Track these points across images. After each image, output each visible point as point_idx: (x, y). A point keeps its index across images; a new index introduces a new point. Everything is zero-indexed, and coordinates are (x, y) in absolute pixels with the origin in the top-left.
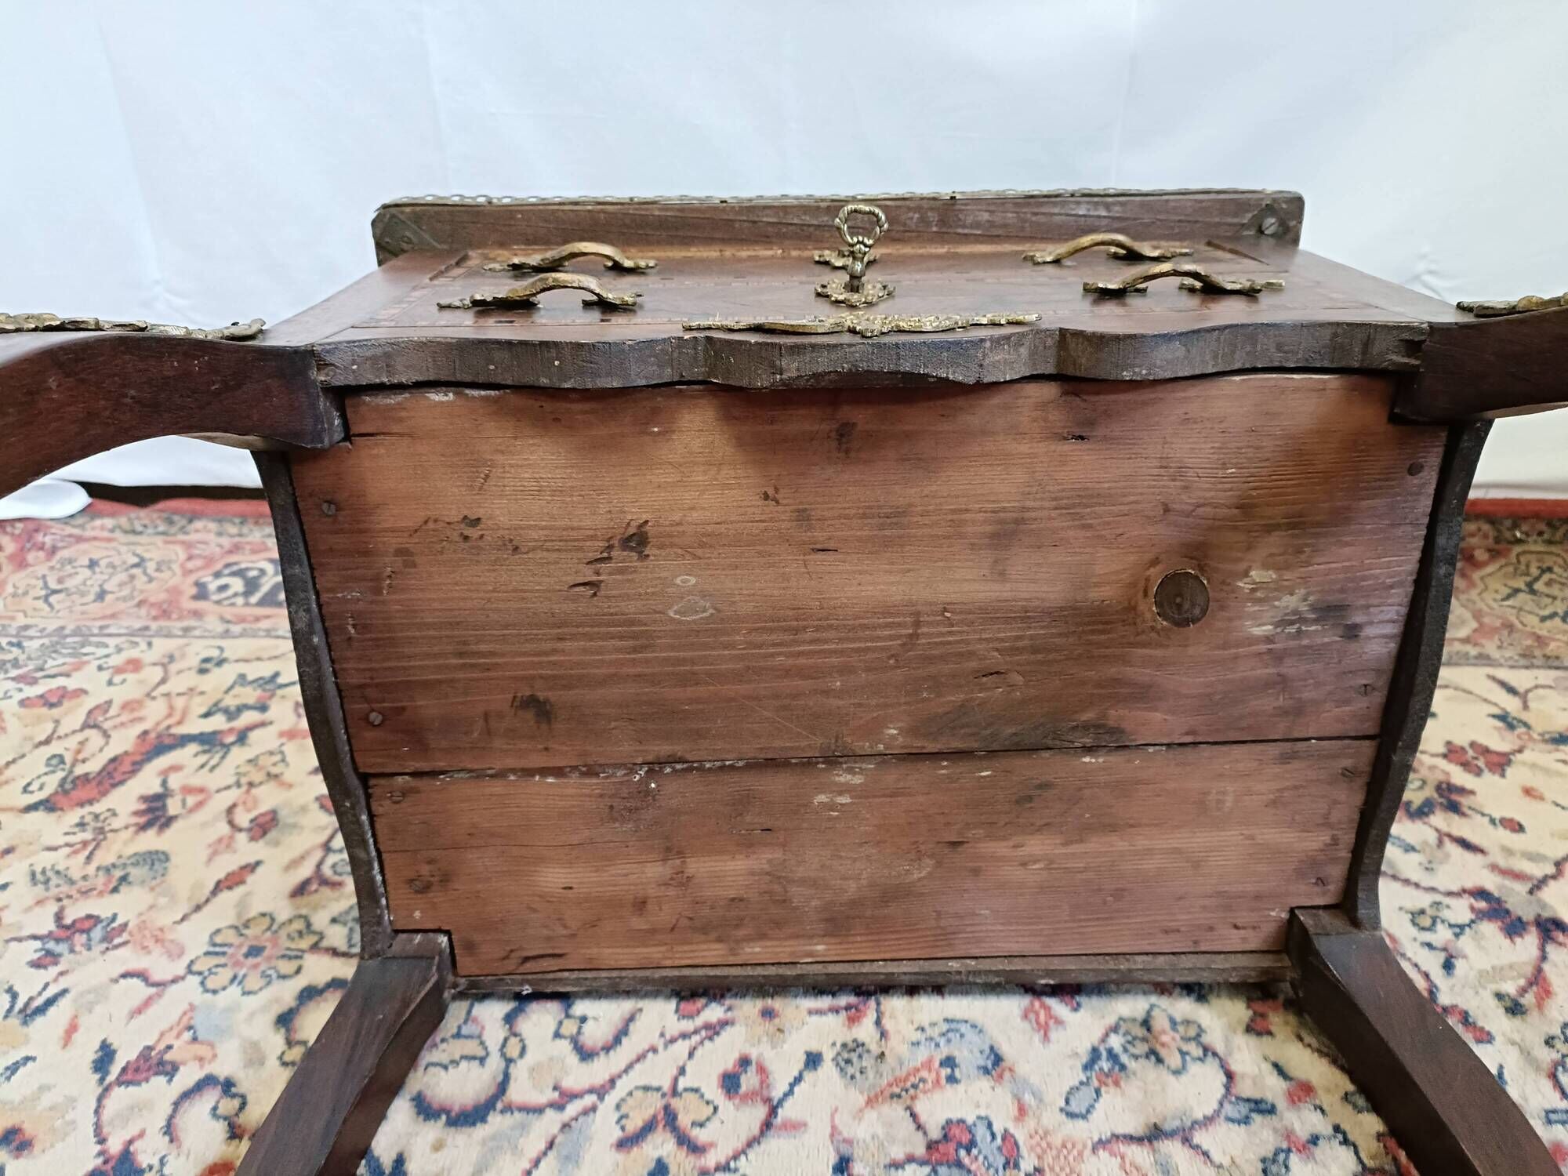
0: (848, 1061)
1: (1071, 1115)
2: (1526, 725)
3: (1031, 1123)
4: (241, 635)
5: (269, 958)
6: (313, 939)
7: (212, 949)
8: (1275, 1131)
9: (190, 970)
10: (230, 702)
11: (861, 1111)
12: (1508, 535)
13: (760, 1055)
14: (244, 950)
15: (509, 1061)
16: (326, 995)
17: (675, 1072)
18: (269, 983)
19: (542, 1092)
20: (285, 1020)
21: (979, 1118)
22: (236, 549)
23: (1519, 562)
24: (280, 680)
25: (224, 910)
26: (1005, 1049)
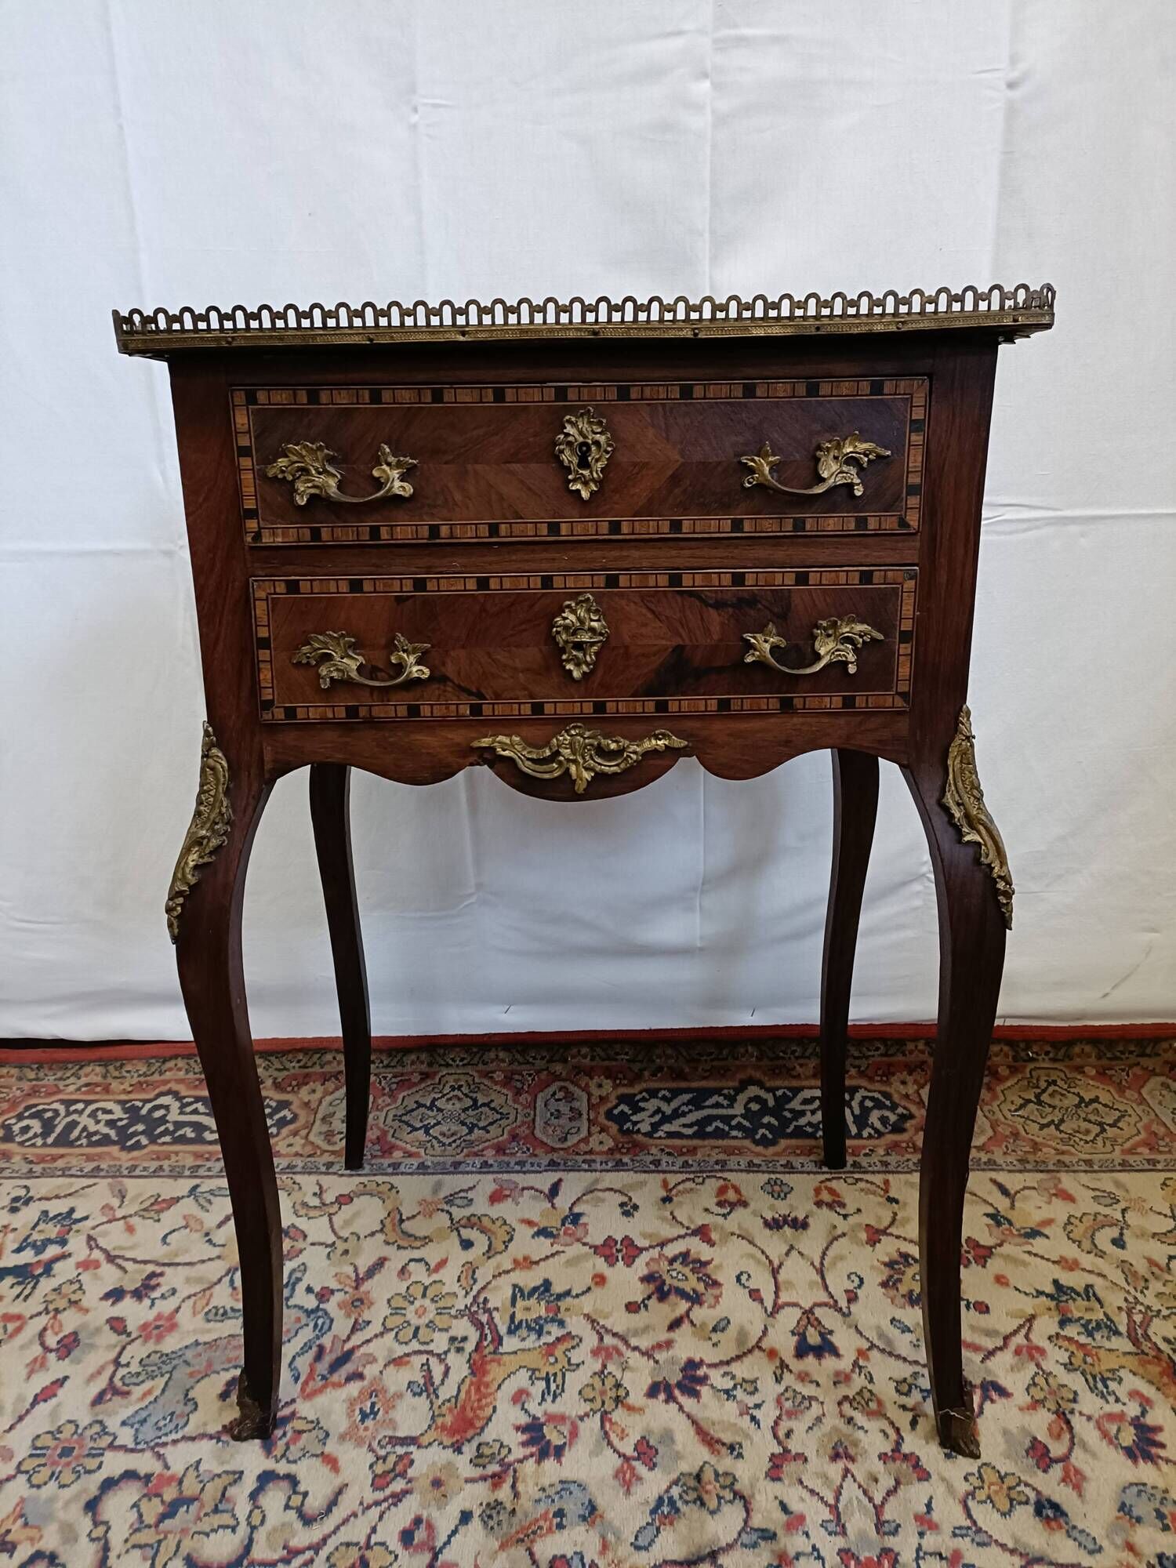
0: (490, 1517)
1: (638, 1548)
2: (1010, 1223)
3: (610, 1555)
4: (42, 1176)
5: (77, 1458)
6: (109, 1439)
7: (34, 1452)
8: (773, 1551)
9: (19, 1470)
10: (36, 1236)
11: (496, 1552)
12: (1023, 1054)
13: (429, 1515)
14: (59, 1451)
15: (253, 1528)
16: (122, 1484)
17: (369, 1531)
18: (79, 1477)
19: (275, 1551)
20: (92, 1506)
21: (575, 1553)
22: (34, 1092)
23: (1032, 1077)
24: (76, 1216)
25: (40, 1420)
26: (601, 1502)
